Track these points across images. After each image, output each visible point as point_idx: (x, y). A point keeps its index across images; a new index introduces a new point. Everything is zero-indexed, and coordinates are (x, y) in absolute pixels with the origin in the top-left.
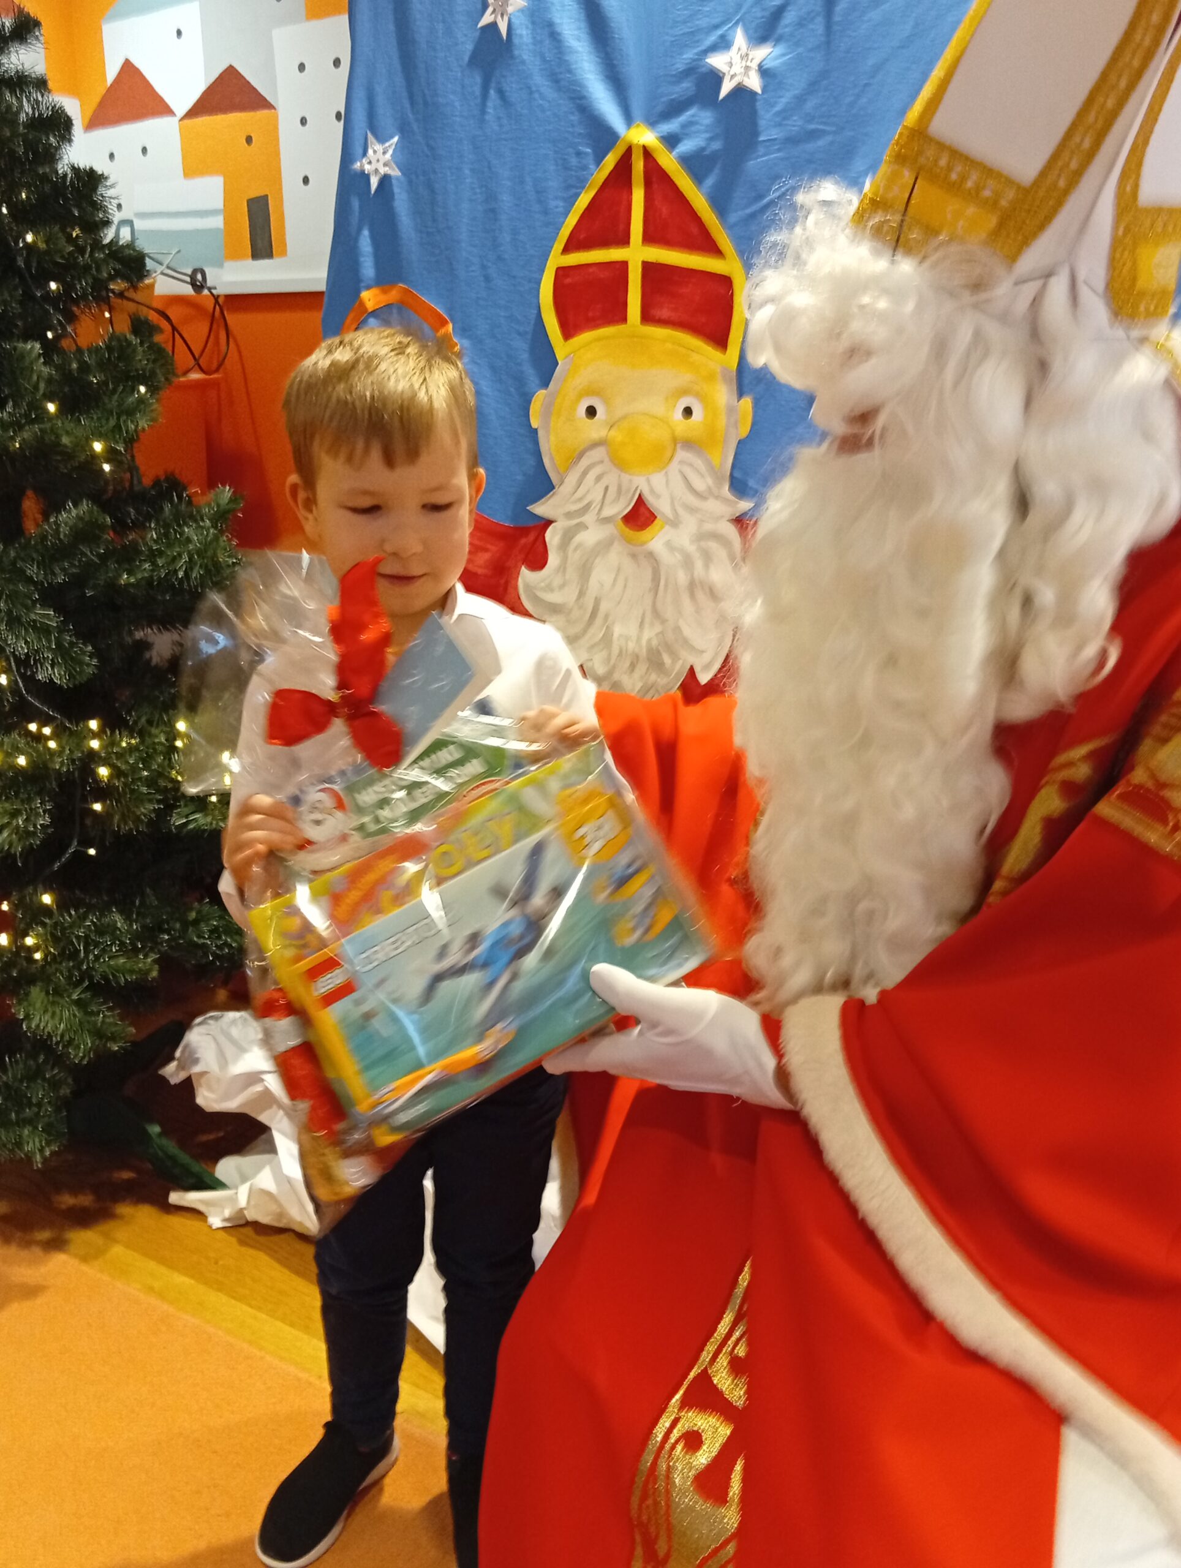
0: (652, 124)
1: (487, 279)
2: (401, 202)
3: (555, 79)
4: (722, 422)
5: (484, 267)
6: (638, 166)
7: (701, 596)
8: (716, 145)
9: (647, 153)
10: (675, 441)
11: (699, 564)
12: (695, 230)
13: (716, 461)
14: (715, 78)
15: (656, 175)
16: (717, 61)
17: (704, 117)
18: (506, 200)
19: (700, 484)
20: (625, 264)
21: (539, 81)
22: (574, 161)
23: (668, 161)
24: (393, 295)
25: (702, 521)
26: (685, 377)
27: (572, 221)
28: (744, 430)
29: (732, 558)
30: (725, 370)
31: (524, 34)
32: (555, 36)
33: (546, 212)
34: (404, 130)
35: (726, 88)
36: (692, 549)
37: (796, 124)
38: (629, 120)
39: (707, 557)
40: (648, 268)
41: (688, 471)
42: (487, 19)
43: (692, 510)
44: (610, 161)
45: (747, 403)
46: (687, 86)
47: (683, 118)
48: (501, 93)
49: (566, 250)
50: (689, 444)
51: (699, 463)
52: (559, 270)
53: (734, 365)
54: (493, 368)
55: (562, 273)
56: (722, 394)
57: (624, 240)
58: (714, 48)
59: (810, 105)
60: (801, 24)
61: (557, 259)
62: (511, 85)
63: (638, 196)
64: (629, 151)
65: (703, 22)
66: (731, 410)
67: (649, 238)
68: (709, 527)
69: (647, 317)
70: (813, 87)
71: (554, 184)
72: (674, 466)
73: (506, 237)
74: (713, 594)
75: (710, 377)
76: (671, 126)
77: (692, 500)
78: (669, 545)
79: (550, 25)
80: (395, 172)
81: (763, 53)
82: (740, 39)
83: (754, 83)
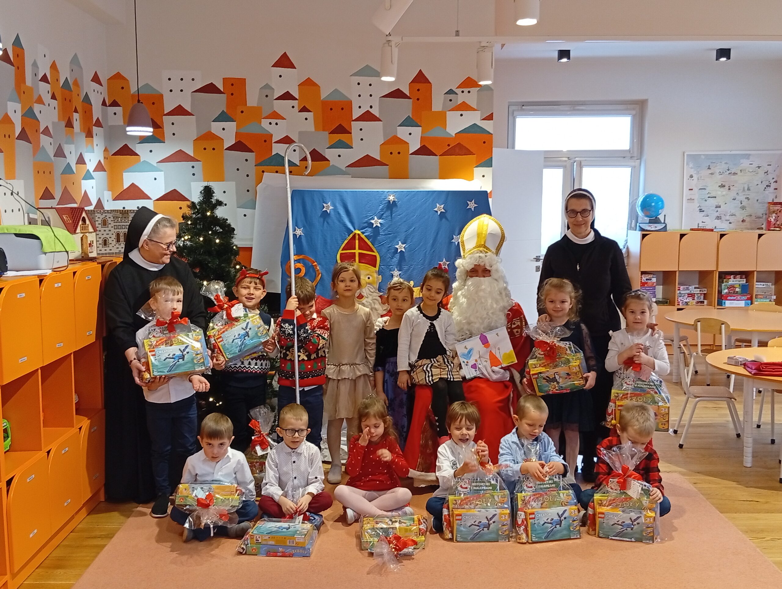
0: (359, 230)
1: (324, 254)
2: (304, 240)
3: (339, 221)
4: (376, 280)
5: (324, 252)
6: (357, 237)
7: (373, 310)
8: (372, 234)
9: (359, 235)
10: (367, 283)
11: (373, 304)
12: (368, 247)
13: (375, 286)
14: (373, 224)
15: (360, 239)
16: (373, 221)
17: (370, 230)
18: (329, 241)
19: (372, 291)
20: (355, 253)
21: (336, 221)
22: (343, 235)
23: (363, 236)
24: (301, 257)
25: (373, 297)
26: (368, 272)
27: (343, 245)
28: (380, 281)
29: (379, 303)
30: (376, 271)
31: (332, 213)
32: (339, 214)
33: (338, 243)
34: (304, 227)
35: (374, 226)
36: (371, 302)
37: (386, 232)
38: (355, 229)
39: (374, 303)
40: (359, 253)
41: (369, 288)
42: (325, 209)
43: (371, 295)
44: (351, 235)
45: (380, 276)
46: (366, 225)
47: (365, 229)
48: (328, 223)
49: (342, 250)
50: (369, 284)
51: (371, 287)
52: (341, 253)
53: (378, 270)
54: (326, 271)
55: (341, 254)
56: (375, 275)
57: (355, 249)
58: (371, 219)
59: (389, 230)
60: (386, 217)
61: (340, 251)
62: (330, 221)
63: (357, 242)
64: (355, 234)
65: (369, 215)
66: (377, 278)
67: (359, 249)
68: (374, 298)
69: (360, 262)
70: (389, 227)
71: (339, 239)
72: (367, 287)
73: (329, 247)
74: (376, 309)
75: (373, 272)
76: (363, 231)
77: (372, 294)
78: (366, 301)
79: (338, 212)
80: (302, 234)
81: (380, 221)
82: (376, 218)
83: (379, 225)
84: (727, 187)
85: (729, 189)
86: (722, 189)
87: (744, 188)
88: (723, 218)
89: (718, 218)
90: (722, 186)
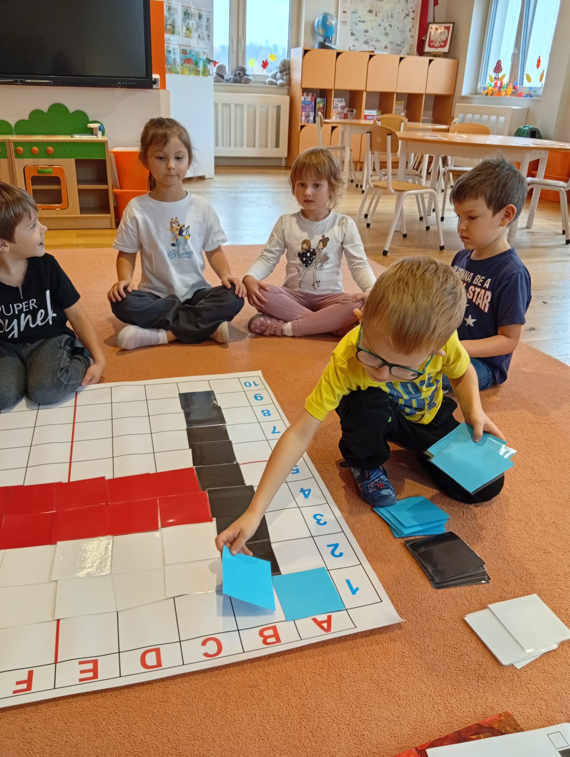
84: (374, 13)
85: (376, 15)
86: (370, 14)
87: (388, 15)
88: (370, 43)
89: (366, 43)
90: (371, 11)
